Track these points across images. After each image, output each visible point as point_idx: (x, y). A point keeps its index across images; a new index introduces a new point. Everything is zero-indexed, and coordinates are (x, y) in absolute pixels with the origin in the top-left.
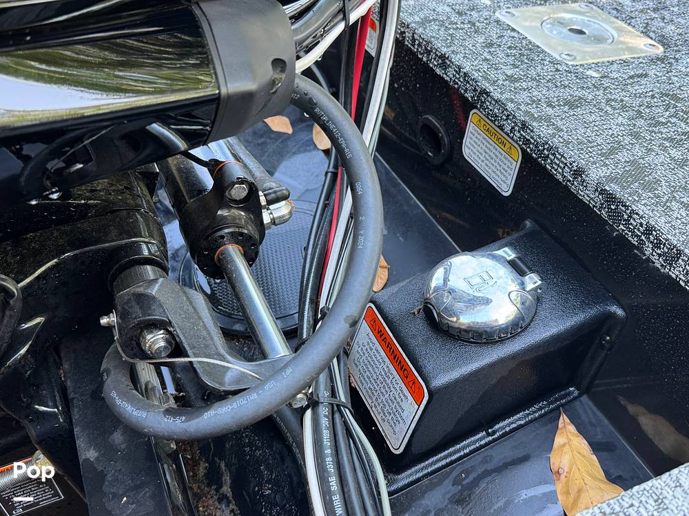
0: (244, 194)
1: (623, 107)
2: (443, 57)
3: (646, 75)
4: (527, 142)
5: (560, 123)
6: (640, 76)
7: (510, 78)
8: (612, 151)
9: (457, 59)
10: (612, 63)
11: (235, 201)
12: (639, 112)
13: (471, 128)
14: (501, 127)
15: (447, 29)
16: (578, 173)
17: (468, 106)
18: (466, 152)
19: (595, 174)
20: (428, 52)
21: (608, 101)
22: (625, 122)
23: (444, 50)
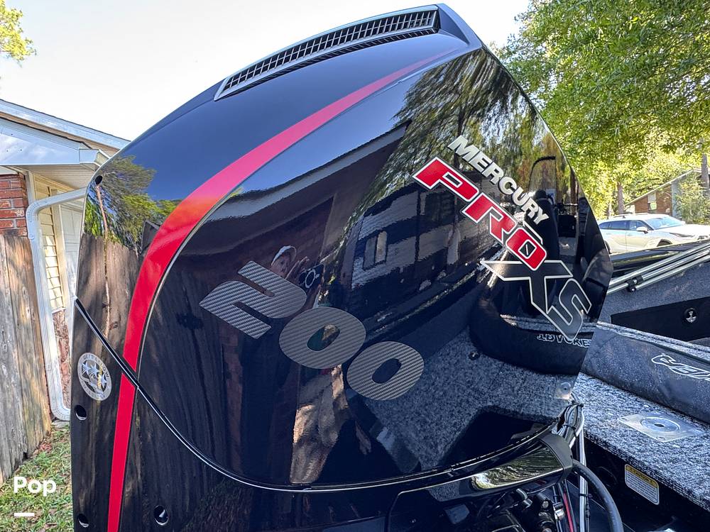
0: (547, 506)
1: (697, 461)
2: (605, 442)
3: (702, 445)
4: (660, 479)
5: (672, 470)
6: (699, 446)
7: (639, 451)
8: (701, 482)
9: (612, 443)
10: (683, 440)
11: (545, 509)
12: (706, 464)
13: (627, 472)
14: (645, 473)
15: (601, 429)
16: (690, 492)
17: (623, 463)
18: (628, 484)
19: (697, 492)
20: (597, 440)
21: (689, 459)
22: (701, 468)
23: (605, 439)
